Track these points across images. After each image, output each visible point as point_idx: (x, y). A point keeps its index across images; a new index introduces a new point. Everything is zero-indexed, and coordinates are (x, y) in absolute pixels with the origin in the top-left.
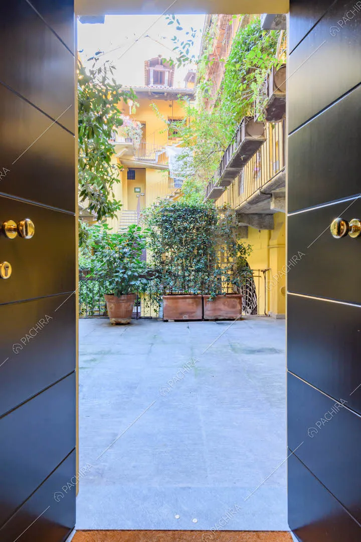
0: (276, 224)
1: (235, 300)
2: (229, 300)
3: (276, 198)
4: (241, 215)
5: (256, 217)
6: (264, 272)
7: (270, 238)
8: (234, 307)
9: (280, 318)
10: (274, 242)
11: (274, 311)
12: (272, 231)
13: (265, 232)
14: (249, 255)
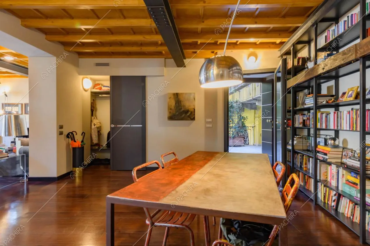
0: (258, 108)
1: (242, 138)
2: (239, 138)
3: (258, 101)
4: (243, 104)
5: (249, 105)
6: (253, 127)
7: (255, 114)
8: (241, 141)
9: (259, 146)
10: (257, 115)
11: (257, 143)
12: (256, 110)
13: (253, 111)
14: (247, 120)
